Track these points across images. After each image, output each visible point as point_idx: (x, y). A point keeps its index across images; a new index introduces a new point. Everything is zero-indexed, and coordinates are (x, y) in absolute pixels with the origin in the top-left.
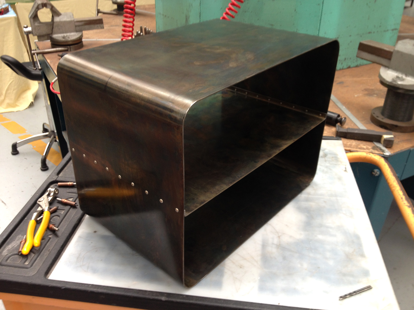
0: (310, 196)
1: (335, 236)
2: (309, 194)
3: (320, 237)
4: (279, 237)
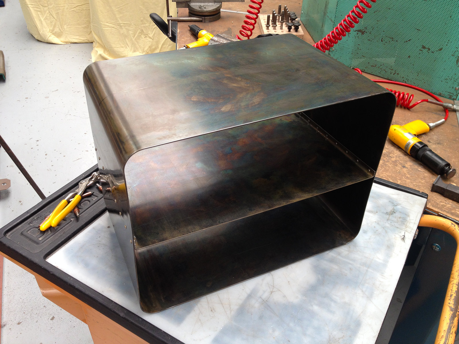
1: (333, 313)
2: (339, 254)
3: (316, 308)
4: (272, 292)
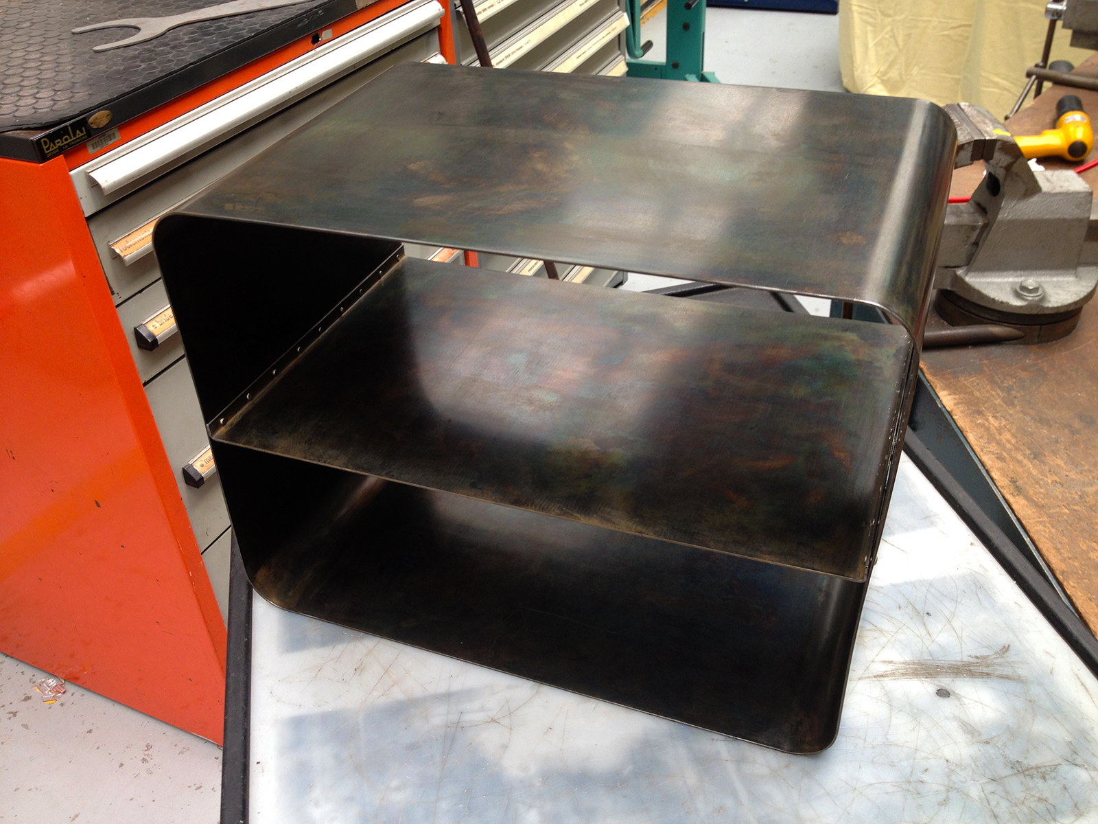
0: (731, 768)
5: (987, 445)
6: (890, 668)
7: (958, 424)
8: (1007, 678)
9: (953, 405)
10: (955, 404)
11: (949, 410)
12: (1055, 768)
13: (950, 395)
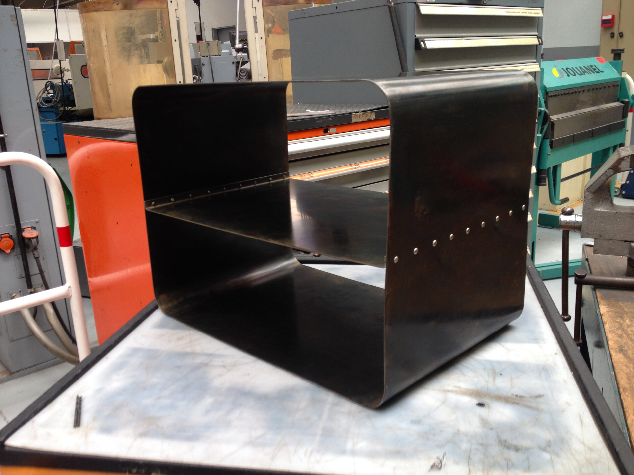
5: (615, 330)
6: (455, 389)
7: (603, 320)
8: (530, 407)
9: (605, 312)
10: (607, 312)
11: (601, 313)
12: (527, 449)
13: (607, 308)
